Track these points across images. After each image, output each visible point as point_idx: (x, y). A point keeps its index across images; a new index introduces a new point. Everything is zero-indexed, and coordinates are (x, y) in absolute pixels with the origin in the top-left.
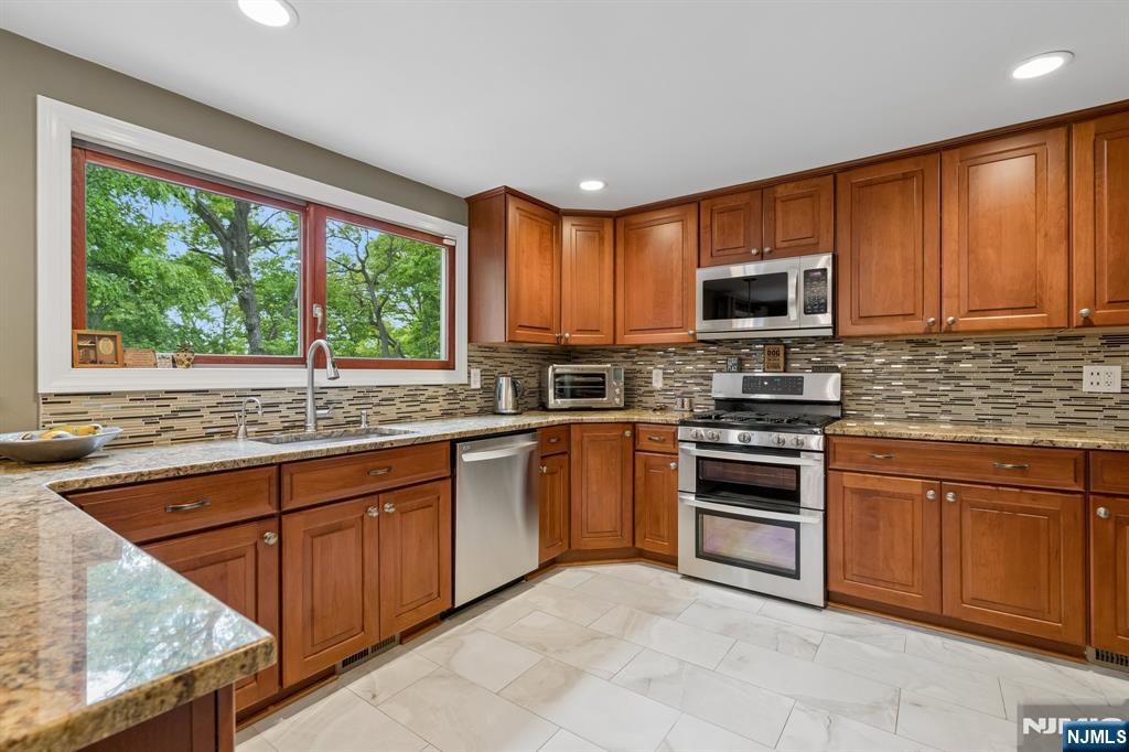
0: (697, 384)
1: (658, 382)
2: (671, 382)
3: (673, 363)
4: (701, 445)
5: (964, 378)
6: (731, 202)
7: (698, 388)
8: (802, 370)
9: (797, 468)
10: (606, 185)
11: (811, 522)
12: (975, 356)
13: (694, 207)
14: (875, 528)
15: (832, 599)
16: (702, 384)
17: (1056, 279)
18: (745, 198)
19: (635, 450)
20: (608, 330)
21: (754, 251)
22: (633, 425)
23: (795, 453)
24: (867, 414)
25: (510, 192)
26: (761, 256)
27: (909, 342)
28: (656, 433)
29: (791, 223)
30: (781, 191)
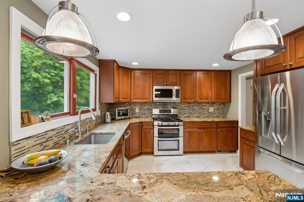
0: (147, 111)
1: (137, 111)
2: (140, 111)
3: (141, 106)
4: (159, 126)
5: (195, 109)
6: (160, 72)
7: (147, 112)
8: (170, 108)
9: (178, 129)
10: (139, 64)
11: (181, 139)
12: (197, 106)
13: (152, 71)
14: (191, 138)
15: (185, 153)
16: (148, 111)
17: (210, 95)
18: (163, 72)
19: (142, 129)
20: (129, 98)
21: (165, 84)
22: (141, 122)
23: (178, 126)
24: (181, 116)
25: (115, 61)
26: (166, 85)
27: (188, 103)
28: (148, 124)
29: (172, 79)
30: (171, 72)
